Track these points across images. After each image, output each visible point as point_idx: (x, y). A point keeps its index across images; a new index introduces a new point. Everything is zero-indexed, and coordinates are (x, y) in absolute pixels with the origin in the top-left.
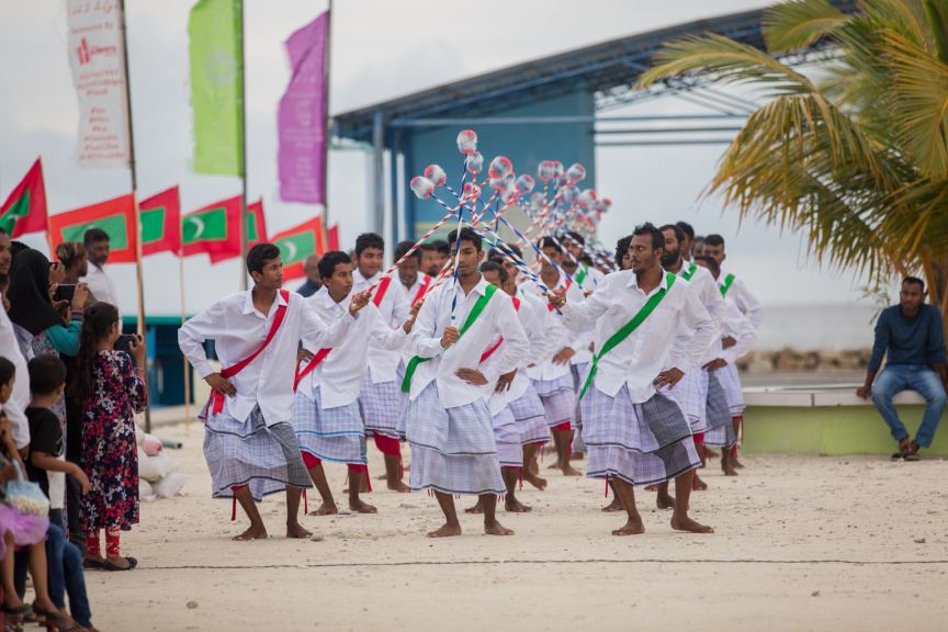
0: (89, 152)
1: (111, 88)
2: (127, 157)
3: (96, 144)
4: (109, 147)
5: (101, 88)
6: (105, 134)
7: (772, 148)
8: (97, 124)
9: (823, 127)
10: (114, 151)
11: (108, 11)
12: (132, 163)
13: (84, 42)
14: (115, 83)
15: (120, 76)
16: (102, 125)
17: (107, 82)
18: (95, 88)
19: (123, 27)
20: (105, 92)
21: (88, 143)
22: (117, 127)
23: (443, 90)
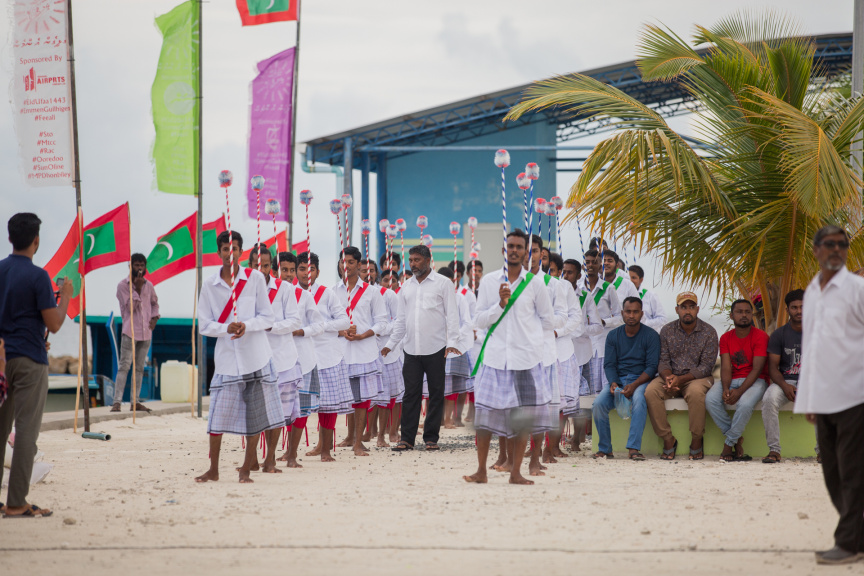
0: (37, 171)
1: (57, 114)
2: (73, 177)
3: (43, 164)
4: (54, 167)
5: (49, 114)
6: (51, 155)
7: (627, 176)
8: (44, 146)
9: (667, 160)
10: (60, 171)
11: (58, 45)
12: (77, 182)
13: (31, 71)
14: (63, 110)
15: (68, 103)
16: (49, 147)
17: (55, 109)
18: (44, 114)
19: (71, 60)
20: (52, 118)
21: (36, 163)
22: (64, 149)
23: (407, 119)
